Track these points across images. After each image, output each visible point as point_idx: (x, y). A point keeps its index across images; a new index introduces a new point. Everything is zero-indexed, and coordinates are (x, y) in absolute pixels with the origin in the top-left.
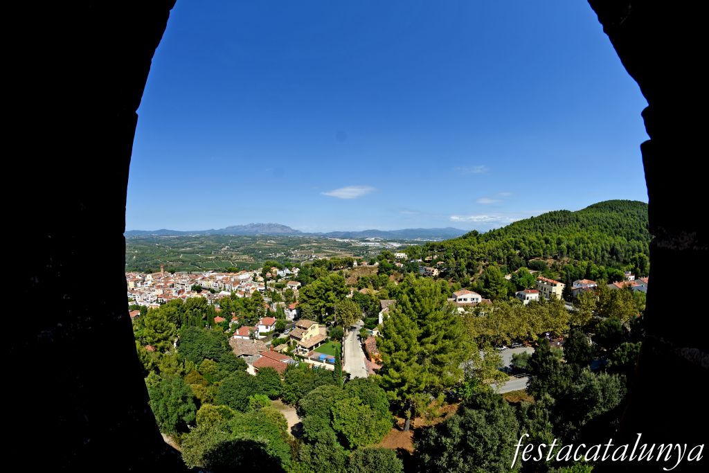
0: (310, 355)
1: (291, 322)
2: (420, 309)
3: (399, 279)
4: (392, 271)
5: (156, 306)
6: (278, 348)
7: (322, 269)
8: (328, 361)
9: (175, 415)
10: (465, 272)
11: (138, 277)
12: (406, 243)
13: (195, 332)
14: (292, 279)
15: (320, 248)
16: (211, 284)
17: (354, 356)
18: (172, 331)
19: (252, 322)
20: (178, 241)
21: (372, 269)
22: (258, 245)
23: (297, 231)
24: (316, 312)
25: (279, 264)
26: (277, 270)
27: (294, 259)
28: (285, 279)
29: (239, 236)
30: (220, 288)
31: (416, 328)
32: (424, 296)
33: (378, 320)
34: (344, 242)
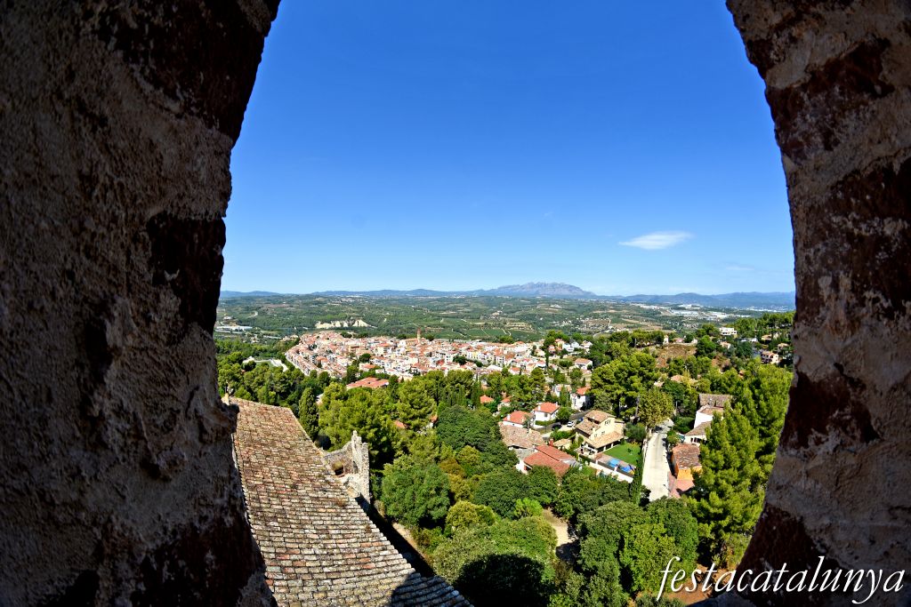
0: (598, 457)
1: (577, 411)
2: (766, 411)
3: (723, 366)
4: (715, 353)
5: (408, 377)
6: (559, 443)
7: (621, 345)
8: (620, 469)
9: (423, 507)
11: (389, 343)
12: (735, 314)
13: (460, 412)
14: (582, 356)
15: (619, 316)
16: (478, 355)
17: (656, 467)
18: (431, 407)
19: (527, 406)
20: (438, 303)
21: (688, 349)
22: (539, 310)
23: (589, 293)
24: (612, 401)
25: (566, 336)
26: (563, 343)
27: (584, 329)
28: (573, 355)
29: (514, 299)
30: (489, 361)
31: (757, 439)
32: (773, 392)
33: (694, 421)
34: (651, 310)
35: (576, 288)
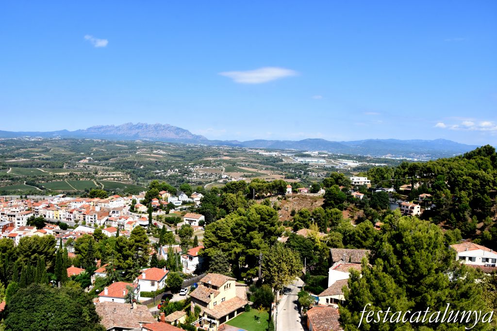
0: (220, 329)
1: (190, 276)
2: (412, 267)
3: (356, 218)
4: (345, 204)
6: (171, 317)
7: (237, 197)
10: (467, 214)
12: (368, 162)
13: (39, 293)
14: (192, 210)
15: (234, 164)
16: (62, 215)
19: (127, 274)
21: (315, 200)
22: (139, 156)
23: (198, 137)
24: (230, 261)
25: (172, 187)
26: (168, 195)
27: (194, 179)
28: (181, 210)
29: (109, 143)
30: (76, 222)
31: (404, 298)
32: (418, 247)
33: (327, 279)
34: (271, 157)
35: (183, 131)
